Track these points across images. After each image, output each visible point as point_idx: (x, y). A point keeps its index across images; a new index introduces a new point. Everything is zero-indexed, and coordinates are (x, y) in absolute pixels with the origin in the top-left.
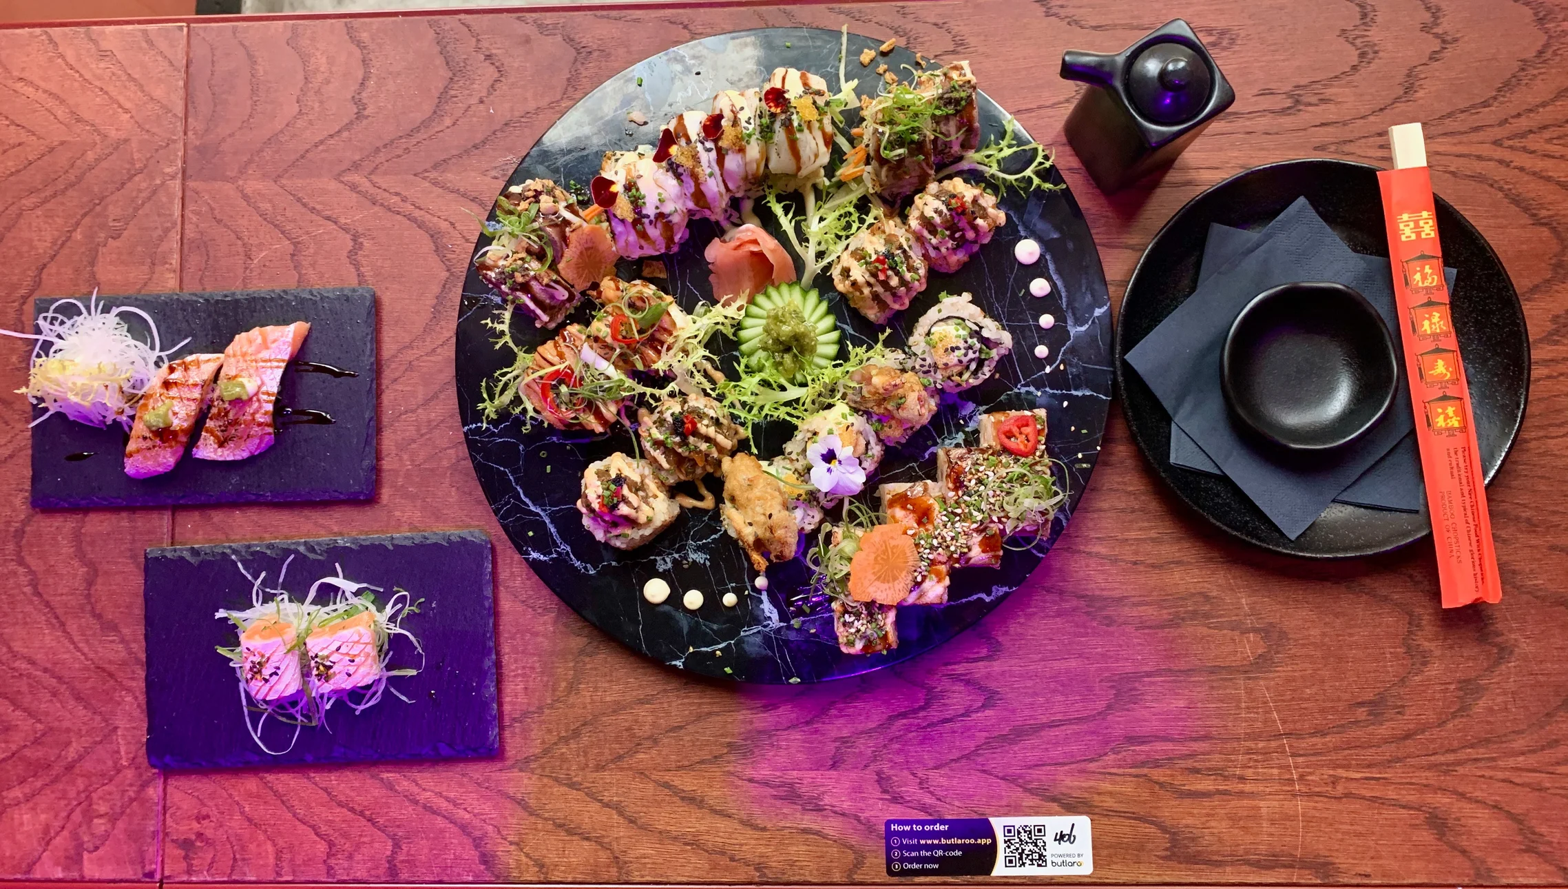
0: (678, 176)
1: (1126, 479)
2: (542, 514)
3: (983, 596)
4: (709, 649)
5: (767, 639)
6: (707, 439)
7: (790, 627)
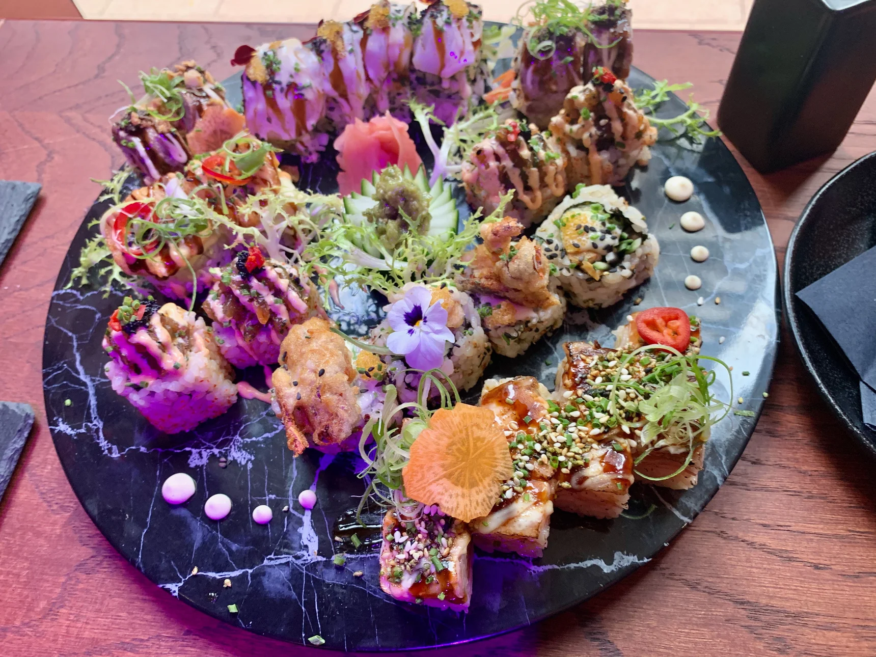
0: (319, 53)
1: (798, 456)
2: (89, 383)
3: (601, 563)
4: (217, 576)
5: (296, 575)
6: (278, 293)
7: (327, 564)
